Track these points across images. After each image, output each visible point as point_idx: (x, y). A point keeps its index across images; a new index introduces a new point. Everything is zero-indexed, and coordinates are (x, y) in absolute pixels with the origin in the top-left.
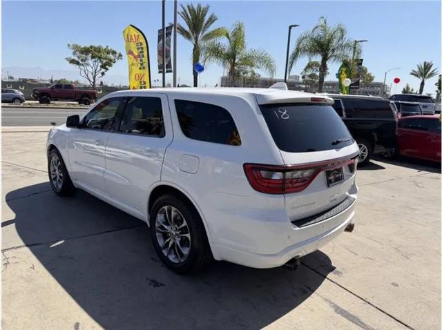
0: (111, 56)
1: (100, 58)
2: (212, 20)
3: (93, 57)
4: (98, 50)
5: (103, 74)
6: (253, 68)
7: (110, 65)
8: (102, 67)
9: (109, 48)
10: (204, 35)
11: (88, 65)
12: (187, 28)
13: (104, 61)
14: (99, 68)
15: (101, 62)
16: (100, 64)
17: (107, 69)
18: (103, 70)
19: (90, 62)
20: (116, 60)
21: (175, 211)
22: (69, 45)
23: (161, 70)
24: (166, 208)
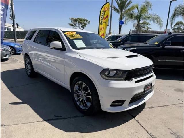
0: (86, 22)
1: (81, 23)
2: (129, 4)
3: (79, 23)
4: (81, 20)
6: (148, 25)
7: (85, 26)
8: (82, 27)
9: (85, 19)
10: (125, 10)
11: (77, 26)
12: (118, 8)
13: (83, 24)
14: (81, 27)
15: (82, 25)
16: (81, 26)
17: (84, 28)
18: (82, 28)
19: (77, 25)
20: (88, 24)
22: (70, 18)
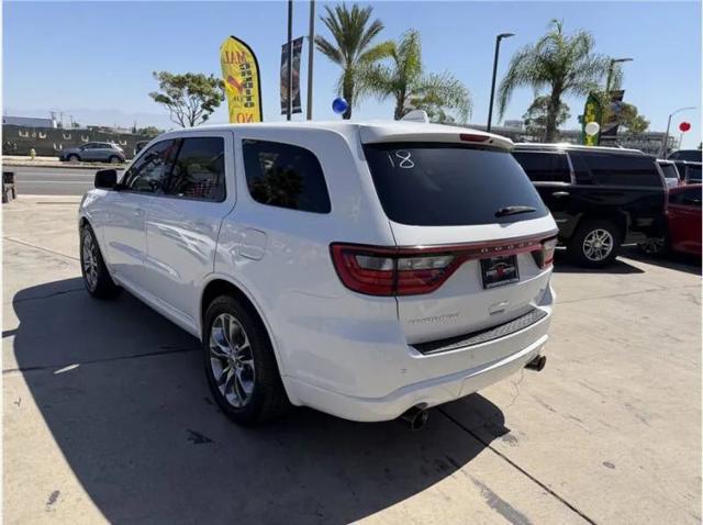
0: (217, 90)
1: (201, 93)
2: (375, 29)
3: (190, 92)
4: (198, 80)
5: (205, 117)
6: (442, 108)
7: (216, 104)
8: (203, 107)
9: (215, 78)
10: (362, 53)
11: (182, 104)
12: (335, 44)
13: (207, 98)
14: (199, 108)
15: (203, 99)
16: (201, 103)
17: (212, 111)
18: (205, 112)
19: (186, 98)
21: (234, 322)
22: (155, 74)
23: (285, 109)
24: (222, 316)
